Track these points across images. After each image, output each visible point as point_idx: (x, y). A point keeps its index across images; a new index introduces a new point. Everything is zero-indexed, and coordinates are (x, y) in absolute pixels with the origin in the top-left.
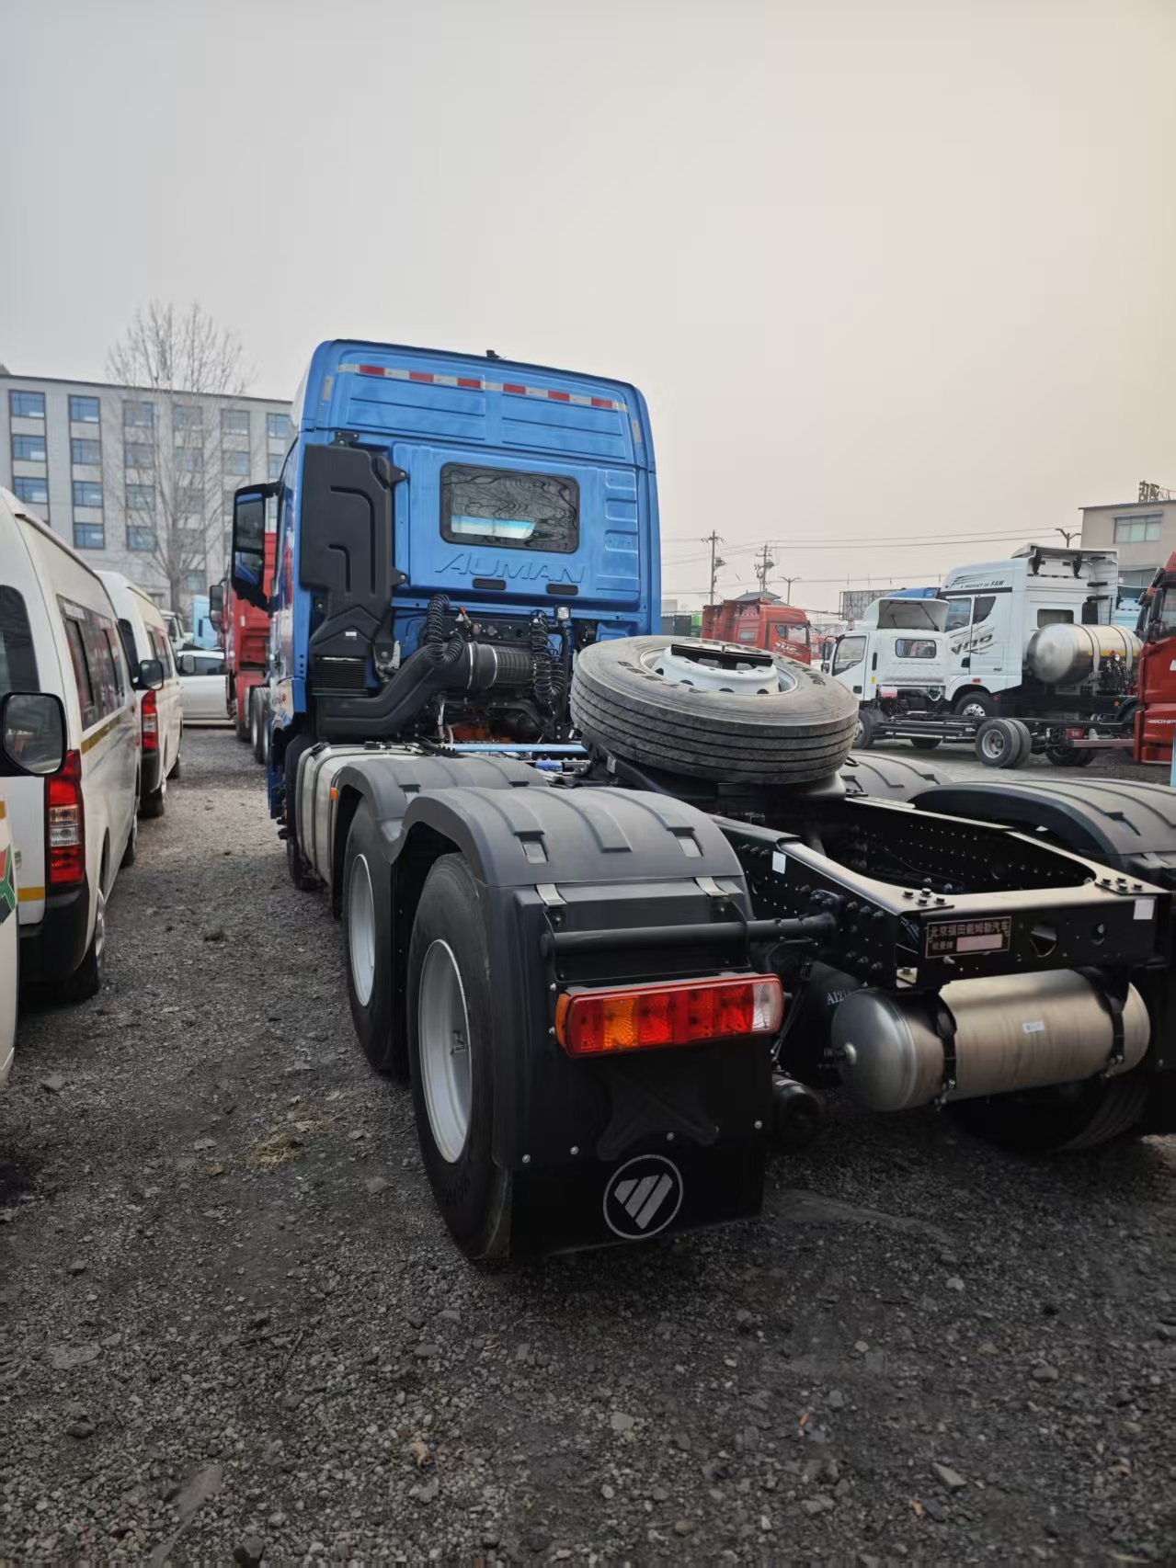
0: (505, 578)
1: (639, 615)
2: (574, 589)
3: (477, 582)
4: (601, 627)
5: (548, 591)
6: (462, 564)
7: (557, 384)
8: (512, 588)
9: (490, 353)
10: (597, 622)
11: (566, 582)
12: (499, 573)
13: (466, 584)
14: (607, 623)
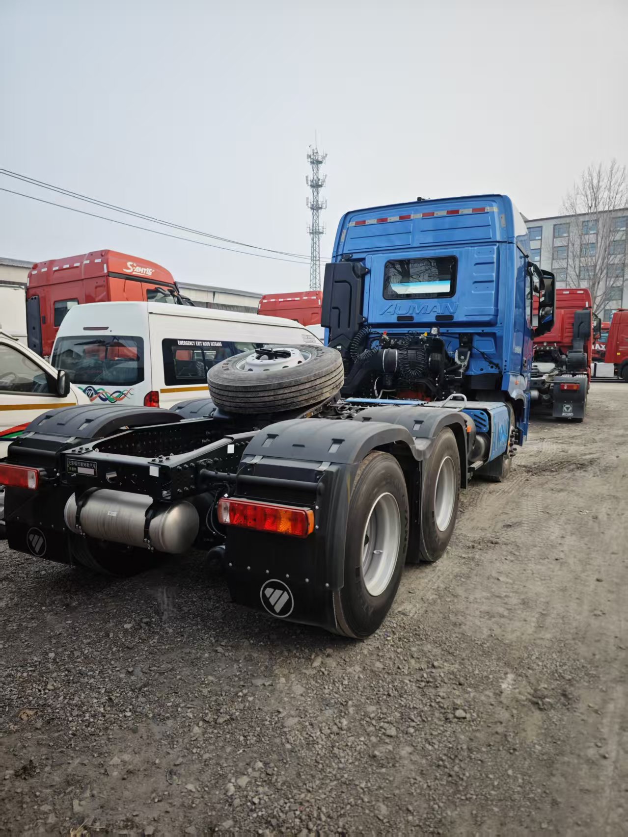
0: (414, 315)
1: (496, 328)
2: (451, 317)
3: (399, 318)
4: (476, 338)
5: (436, 319)
6: (392, 310)
7: (452, 207)
8: (417, 319)
9: (419, 199)
10: (472, 334)
11: (447, 313)
12: (410, 312)
13: (393, 319)
14: (478, 334)
